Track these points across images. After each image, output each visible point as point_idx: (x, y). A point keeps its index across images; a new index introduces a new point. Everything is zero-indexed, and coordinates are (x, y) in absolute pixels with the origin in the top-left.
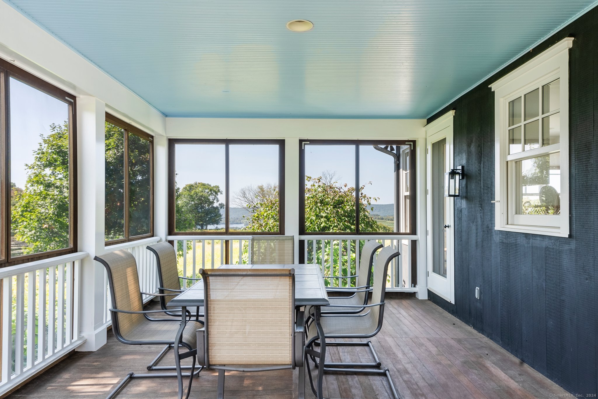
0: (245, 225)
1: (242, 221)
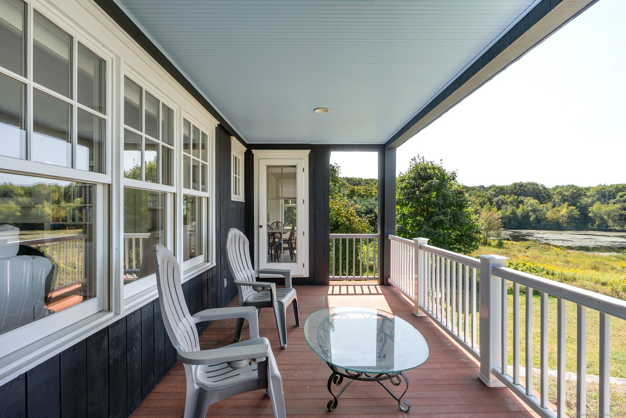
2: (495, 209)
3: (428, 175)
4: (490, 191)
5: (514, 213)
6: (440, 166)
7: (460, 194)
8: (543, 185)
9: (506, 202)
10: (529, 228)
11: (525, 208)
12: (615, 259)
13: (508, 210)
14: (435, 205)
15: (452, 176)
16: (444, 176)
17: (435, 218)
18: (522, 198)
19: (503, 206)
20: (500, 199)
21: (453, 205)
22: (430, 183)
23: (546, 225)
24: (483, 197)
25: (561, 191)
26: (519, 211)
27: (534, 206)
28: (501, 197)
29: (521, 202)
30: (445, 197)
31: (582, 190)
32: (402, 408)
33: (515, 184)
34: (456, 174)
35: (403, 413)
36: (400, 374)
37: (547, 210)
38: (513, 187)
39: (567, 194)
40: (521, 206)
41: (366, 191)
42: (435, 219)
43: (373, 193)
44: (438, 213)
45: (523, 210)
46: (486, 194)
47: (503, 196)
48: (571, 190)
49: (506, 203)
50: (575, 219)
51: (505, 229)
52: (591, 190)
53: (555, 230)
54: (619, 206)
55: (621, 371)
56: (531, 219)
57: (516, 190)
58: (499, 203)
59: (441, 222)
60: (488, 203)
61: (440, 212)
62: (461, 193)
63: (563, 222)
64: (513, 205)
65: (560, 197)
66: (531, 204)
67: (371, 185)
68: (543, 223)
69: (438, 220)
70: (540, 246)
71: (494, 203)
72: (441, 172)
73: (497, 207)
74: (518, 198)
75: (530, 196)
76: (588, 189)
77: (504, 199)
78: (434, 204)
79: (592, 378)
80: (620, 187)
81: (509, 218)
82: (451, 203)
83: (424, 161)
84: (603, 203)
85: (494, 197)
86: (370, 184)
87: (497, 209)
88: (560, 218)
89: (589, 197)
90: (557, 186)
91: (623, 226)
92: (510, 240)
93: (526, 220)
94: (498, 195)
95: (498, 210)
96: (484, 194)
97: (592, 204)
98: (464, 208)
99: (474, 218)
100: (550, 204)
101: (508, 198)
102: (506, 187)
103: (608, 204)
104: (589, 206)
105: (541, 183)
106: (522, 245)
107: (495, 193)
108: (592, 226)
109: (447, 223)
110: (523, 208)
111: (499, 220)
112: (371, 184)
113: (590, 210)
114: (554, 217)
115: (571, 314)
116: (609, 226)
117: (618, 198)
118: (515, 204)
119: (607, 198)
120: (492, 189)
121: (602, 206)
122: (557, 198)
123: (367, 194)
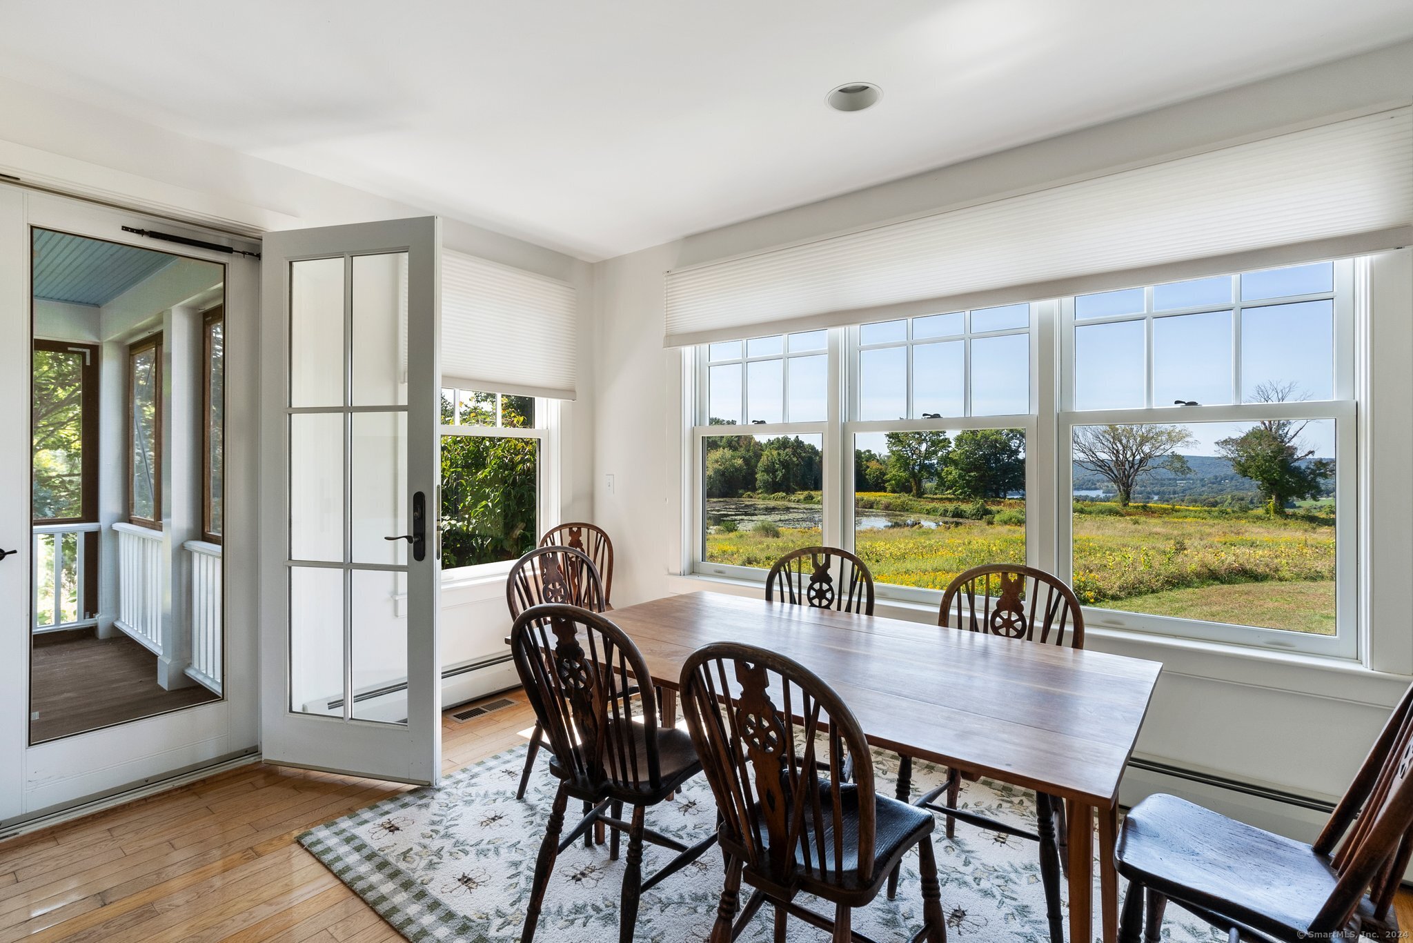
0: (1103, 493)
1: (1098, 484)
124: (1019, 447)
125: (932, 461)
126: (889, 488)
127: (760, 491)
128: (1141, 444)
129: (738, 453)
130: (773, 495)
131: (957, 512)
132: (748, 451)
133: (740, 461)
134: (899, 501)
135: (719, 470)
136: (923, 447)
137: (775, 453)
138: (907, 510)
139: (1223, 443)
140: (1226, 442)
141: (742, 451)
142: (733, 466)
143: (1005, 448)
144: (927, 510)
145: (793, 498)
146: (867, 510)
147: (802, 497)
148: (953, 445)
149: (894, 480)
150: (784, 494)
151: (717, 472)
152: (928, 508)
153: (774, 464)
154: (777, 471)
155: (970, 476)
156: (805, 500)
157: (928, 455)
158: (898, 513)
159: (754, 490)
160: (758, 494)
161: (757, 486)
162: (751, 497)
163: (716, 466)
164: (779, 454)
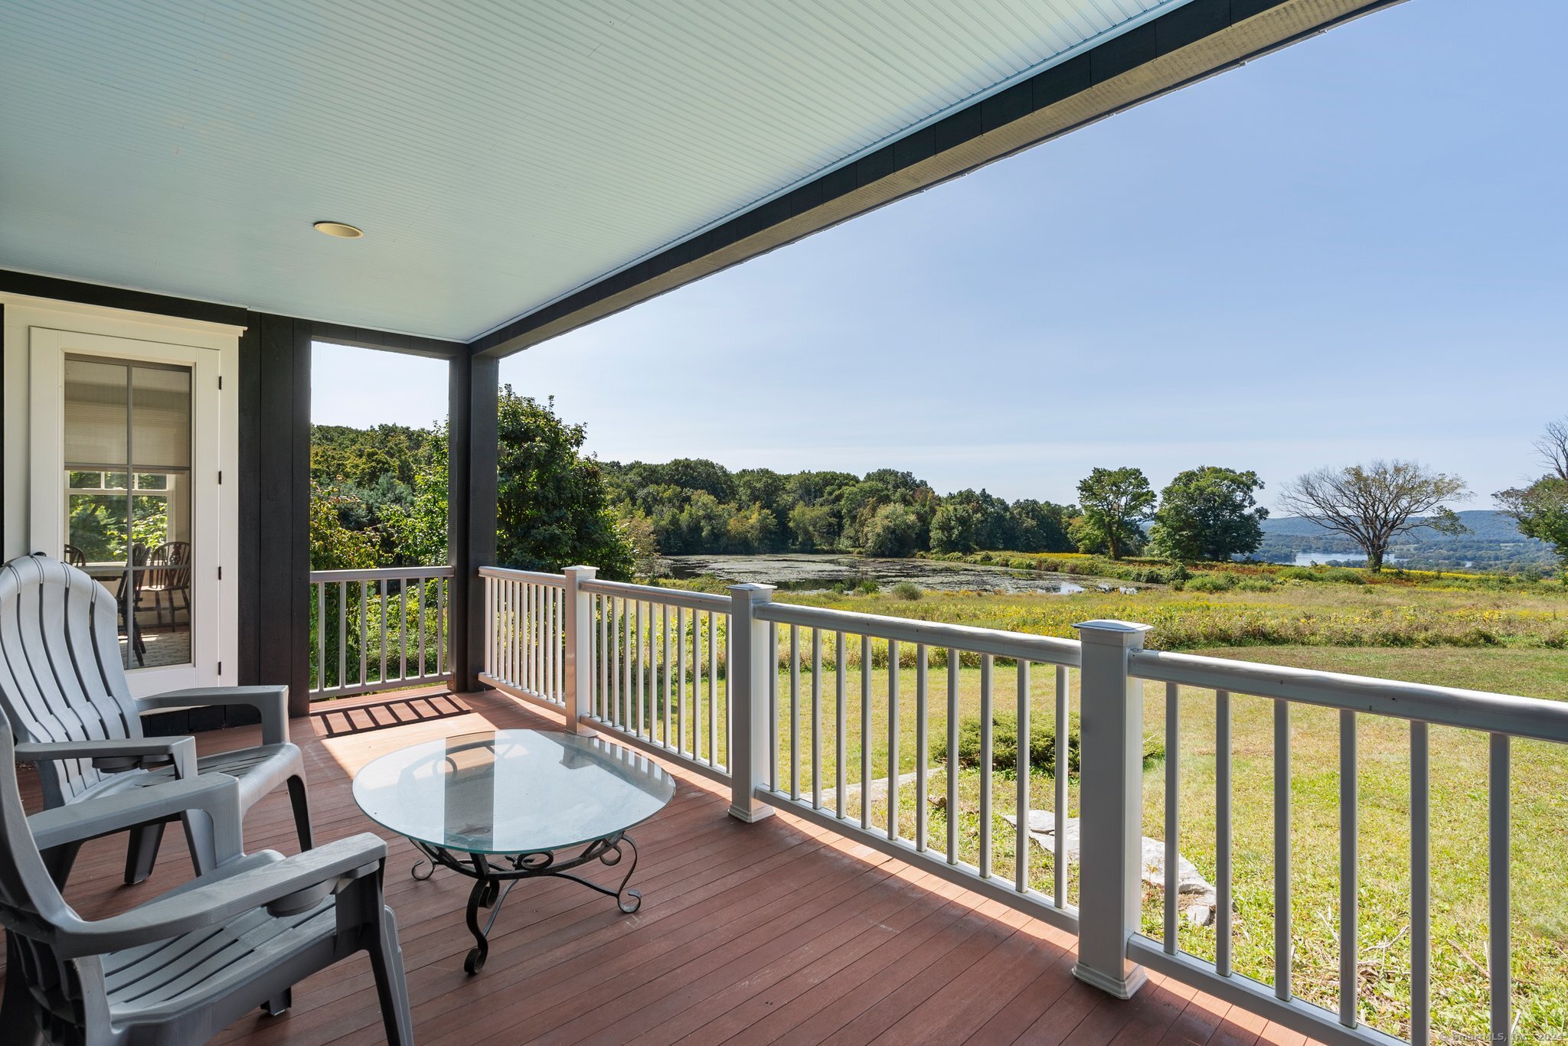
2: (641, 513)
3: (521, 428)
4: (631, 475)
5: (674, 521)
6: (547, 410)
7: (590, 479)
8: (722, 467)
9: (661, 498)
10: (701, 552)
11: (693, 511)
12: (826, 600)
13: (666, 515)
14: (538, 500)
15: (575, 437)
16: (557, 434)
17: (541, 532)
18: (688, 491)
19: (656, 506)
20: (649, 493)
21: (578, 502)
22: (527, 449)
23: (727, 546)
24: (619, 486)
25: (750, 481)
26: (684, 517)
27: (708, 508)
28: (652, 488)
29: (688, 499)
30: (559, 483)
31: (780, 480)
32: (625, 908)
33: (676, 463)
34: (583, 433)
35: (628, 916)
36: (622, 838)
37: (729, 515)
38: (674, 468)
39: (758, 485)
40: (687, 507)
41: (327, 460)
42: (540, 534)
43: (348, 466)
44: (546, 519)
45: (691, 515)
46: (624, 481)
47: (656, 487)
48: (764, 479)
49: (661, 502)
50: (771, 532)
51: (662, 555)
52: (792, 480)
53: (741, 553)
54: (826, 509)
55: (853, 775)
56: (703, 534)
57: (678, 475)
58: (649, 500)
59: (554, 539)
60: (627, 500)
61: (550, 518)
62: (594, 475)
63: (753, 539)
64: (674, 506)
65: (749, 491)
66: (704, 504)
67: (340, 445)
68: (723, 541)
69: (547, 536)
70: (722, 586)
71: (639, 501)
72: (551, 426)
73: (644, 508)
74: (682, 492)
75: (702, 489)
76: (788, 478)
77: (658, 494)
78: (535, 499)
79: (827, 794)
80: (829, 476)
81: (667, 531)
82: (572, 496)
83: (510, 395)
84: (807, 505)
85: (639, 488)
86: (336, 442)
87: (644, 513)
88: (749, 532)
89: (790, 493)
90: (744, 470)
91: (831, 544)
92: (671, 578)
93: (696, 537)
94: (647, 485)
95: (647, 515)
96: (619, 481)
97: (792, 507)
98: (599, 509)
99: (618, 530)
100: (733, 505)
101: (665, 491)
102: (660, 468)
103: (814, 505)
104: (789, 510)
105: (721, 464)
106: (692, 585)
107: (640, 478)
108: (793, 544)
109: (566, 542)
110: (691, 511)
111: (652, 536)
112: (339, 441)
113: (790, 516)
114: (740, 530)
115: (782, 701)
116: (815, 545)
117: (826, 495)
118: (677, 504)
119: (813, 495)
120: (634, 470)
121: (807, 510)
122: (743, 493)
123: (328, 467)
124: (1244, 500)
125: (1133, 518)
126: (1082, 548)
127: (935, 551)
128: (1398, 497)
129: (912, 509)
130: (948, 555)
131: (1153, 576)
132: (924, 506)
133: (912, 518)
134: (1087, 563)
135: (888, 528)
136: (1123, 501)
137: (951, 508)
138: (1096, 574)
139: (1503, 494)
140: (1508, 494)
141: (917, 507)
142: (904, 522)
143: (1227, 502)
144: (1118, 574)
145: (969, 558)
146: (1049, 573)
147: (979, 558)
148: (1160, 498)
149: (1088, 539)
150: (961, 554)
151: (887, 529)
152: (1120, 571)
153: (950, 521)
154: (953, 528)
155: (1182, 535)
156: (982, 561)
157: (1129, 509)
158: (1085, 576)
159: (928, 549)
160: (932, 554)
161: (931, 545)
162: (925, 558)
163: (886, 522)
164: (955, 510)
